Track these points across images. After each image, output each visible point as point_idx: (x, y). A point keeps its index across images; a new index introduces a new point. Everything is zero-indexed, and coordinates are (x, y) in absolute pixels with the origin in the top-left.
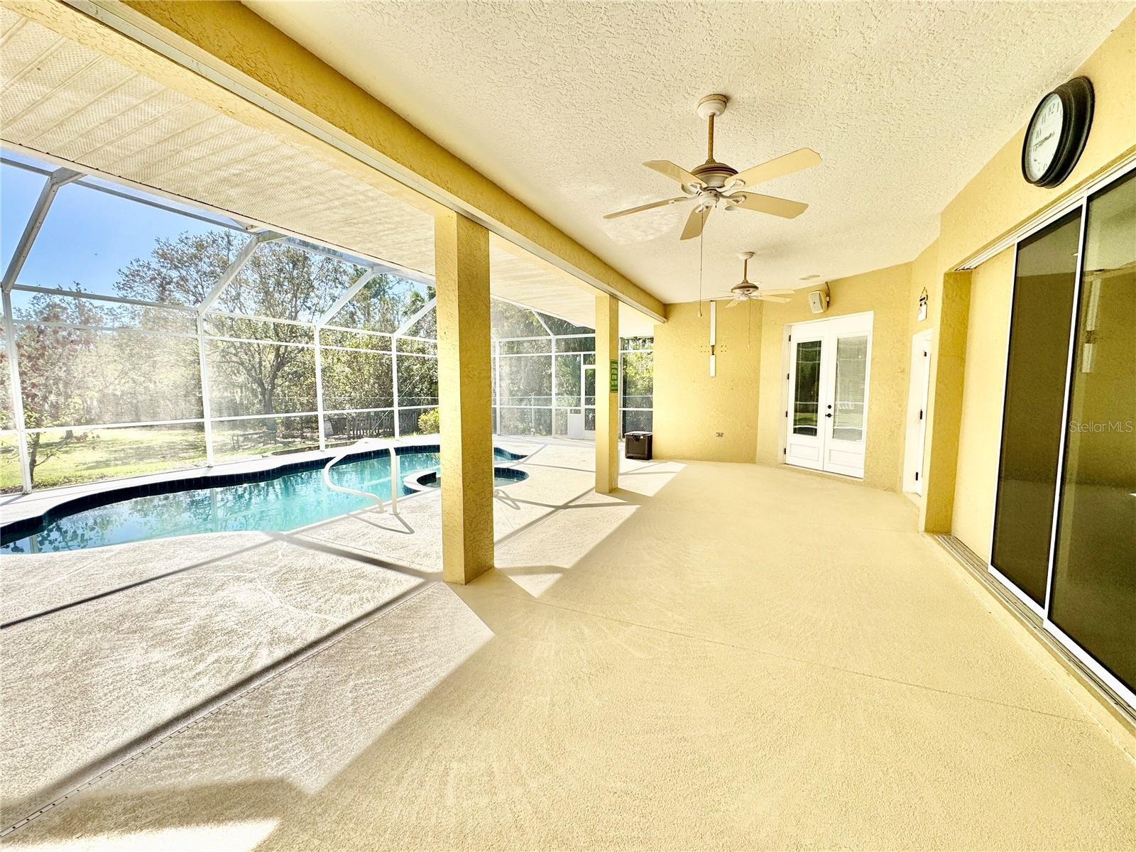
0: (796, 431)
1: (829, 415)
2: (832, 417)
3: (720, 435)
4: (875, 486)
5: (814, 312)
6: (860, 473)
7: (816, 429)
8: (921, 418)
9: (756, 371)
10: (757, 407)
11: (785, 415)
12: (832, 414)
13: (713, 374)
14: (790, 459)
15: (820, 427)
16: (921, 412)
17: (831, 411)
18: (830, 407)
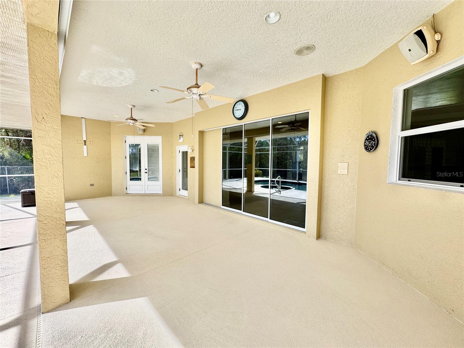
0: (131, 179)
1: (146, 173)
2: (147, 173)
3: (92, 185)
4: (166, 196)
5: (139, 133)
6: (161, 192)
7: (141, 178)
8: (180, 172)
9: (110, 154)
10: (111, 170)
11: (125, 173)
12: (147, 172)
13: (85, 155)
14: (129, 191)
15: (142, 177)
16: (180, 170)
17: (147, 171)
18: (146, 169)
